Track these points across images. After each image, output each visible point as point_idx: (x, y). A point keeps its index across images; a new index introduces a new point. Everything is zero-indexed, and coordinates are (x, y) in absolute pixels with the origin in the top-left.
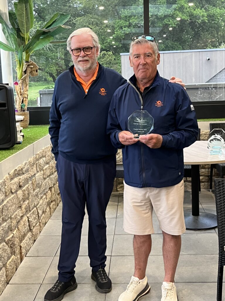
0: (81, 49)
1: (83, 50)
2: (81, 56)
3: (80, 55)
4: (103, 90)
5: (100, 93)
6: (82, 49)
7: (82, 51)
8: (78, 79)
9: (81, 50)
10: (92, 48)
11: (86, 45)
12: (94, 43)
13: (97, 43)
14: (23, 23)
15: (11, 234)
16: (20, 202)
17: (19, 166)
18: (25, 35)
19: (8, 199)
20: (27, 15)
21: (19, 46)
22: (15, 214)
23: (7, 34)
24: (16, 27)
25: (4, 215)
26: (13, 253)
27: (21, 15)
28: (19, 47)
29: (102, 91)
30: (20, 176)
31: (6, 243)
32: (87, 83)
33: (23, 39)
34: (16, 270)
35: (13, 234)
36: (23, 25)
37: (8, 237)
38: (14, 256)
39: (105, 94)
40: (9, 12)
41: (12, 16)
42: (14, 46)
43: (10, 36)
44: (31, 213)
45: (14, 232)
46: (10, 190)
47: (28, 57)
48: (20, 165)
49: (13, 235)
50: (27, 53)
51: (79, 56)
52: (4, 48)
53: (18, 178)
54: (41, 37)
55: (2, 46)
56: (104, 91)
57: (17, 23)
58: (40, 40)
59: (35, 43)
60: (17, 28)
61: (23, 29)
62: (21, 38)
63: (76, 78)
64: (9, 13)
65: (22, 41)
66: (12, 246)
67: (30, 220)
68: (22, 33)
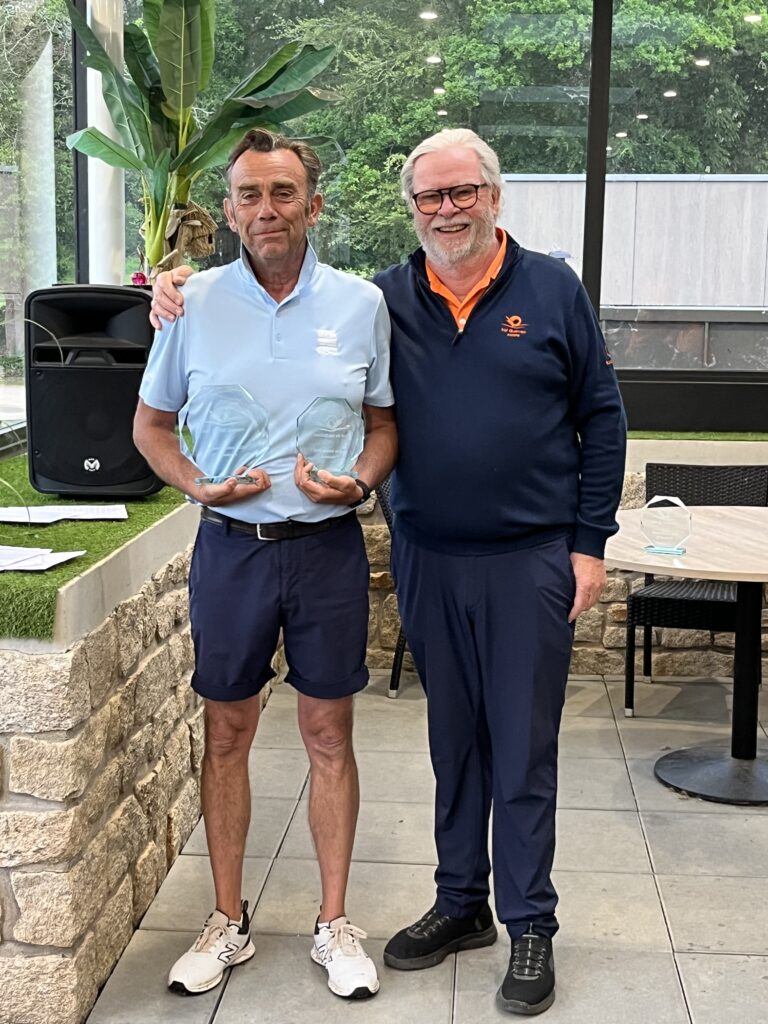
0: (443, 192)
1: (449, 194)
2: (441, 215)
3: (439, 212)
4: (516, 322)
5: (506, 330)
6: (447, 191)
7: (447, 199)
8: (433, 288)
9: (442, 195)
10: (476, 187)
11: (458, 182)
12: (485, 174)
13: (493, 173)
14: (176, 74)
15: (149, 772)
16: (175, 674)
17: (176, 556)
18: (177, 113)
19: (149, 659)
20: (191, 45)
21: (158, 150)
22: (161, 709)
23: (120, 107)
24: (148, 83)
25: (139, 705)
26: (153, 833)
27: (168, 46)
28: (157, 154)
29: (513, 325)
30: (179, 589)
31: (137, 797)
32: (461, 298)
33: (170, 127)
34: (157, 891)
35: (155, 772)
36: (174, 81)
37: (141, 778)
38: (152, 843)
39: (522, 332)
40: (129, 31)
41: (133, 44)
42: (142, 151)
43: (128, 114)
44: (198, 714)
45: (158, 768)
46: (155, 629)
47: (184, 189)
48: (180, 554)
49: (153, 775)
50: (181, 176)
51: (436, 213)
52: (109, 155)
53: (172, 594)
54: (236, 125)
55: (105, 149)
56: (518, 324)
57: (150, 70)
58: (231, 131)
59: (214, 143)
60: (151, 90)
61: (175, 92)
62: (165, 121)
63: (429, 283)
64: (126, 34)
65: (166, 135)
66: (151, 809)
67: (194, 736)
68: (167, 106)
